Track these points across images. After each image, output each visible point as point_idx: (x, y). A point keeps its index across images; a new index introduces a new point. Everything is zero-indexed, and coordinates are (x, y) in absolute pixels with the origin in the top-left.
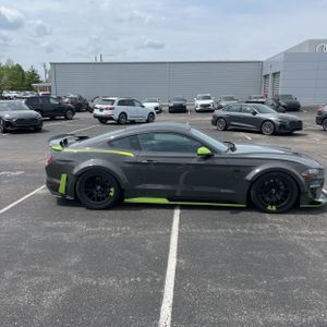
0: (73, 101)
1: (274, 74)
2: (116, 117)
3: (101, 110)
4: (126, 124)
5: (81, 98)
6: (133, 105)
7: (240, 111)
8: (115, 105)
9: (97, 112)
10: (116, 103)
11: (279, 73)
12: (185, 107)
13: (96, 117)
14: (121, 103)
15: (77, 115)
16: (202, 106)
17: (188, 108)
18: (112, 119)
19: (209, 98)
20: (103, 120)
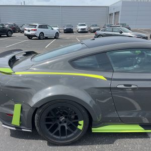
0: (11, 26)
1: (115, 13)
2: (38, 35)
3: (29, 31)
4: (43, 39)
5: (15, 25)
6: (47, 28)
7: (113, 31)
8: (37, 28)
9: (26, 32)
10: (37, 27)
11: (119, 12)
12: (72, 30)
13: (25, 35)
14: (40, 27)
15: (14, 34)
16: (81, 29)
17: (74, 30)
18: (35, 36)
19: (84, 25)
20: (30, 37)
